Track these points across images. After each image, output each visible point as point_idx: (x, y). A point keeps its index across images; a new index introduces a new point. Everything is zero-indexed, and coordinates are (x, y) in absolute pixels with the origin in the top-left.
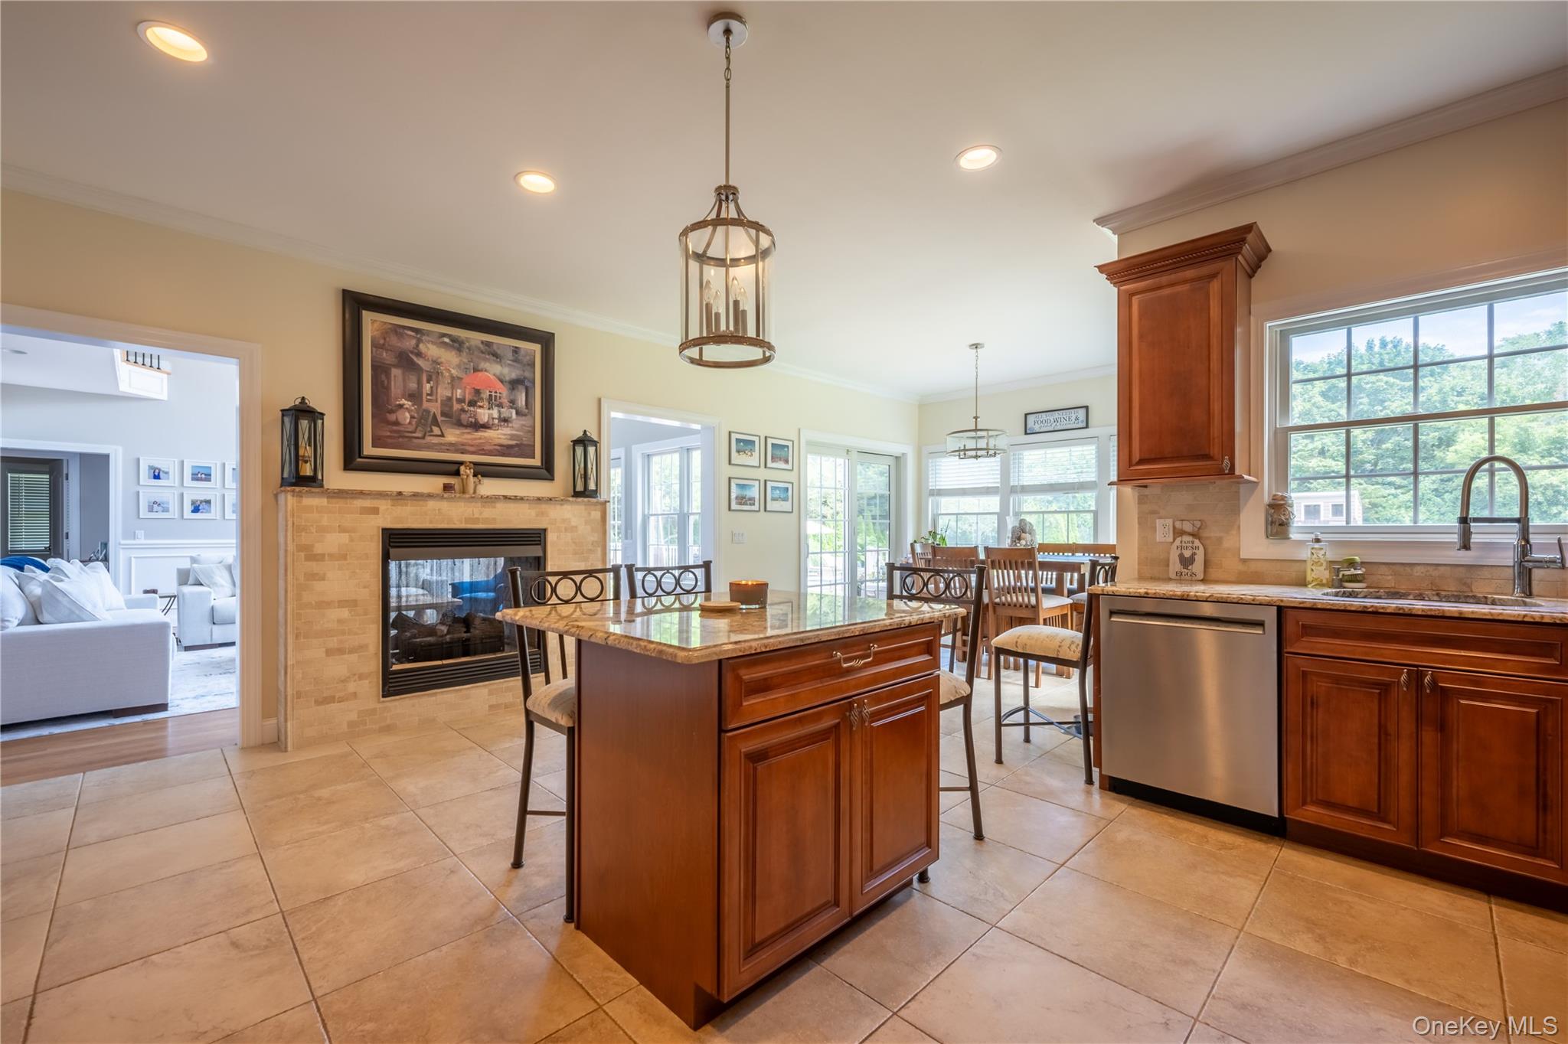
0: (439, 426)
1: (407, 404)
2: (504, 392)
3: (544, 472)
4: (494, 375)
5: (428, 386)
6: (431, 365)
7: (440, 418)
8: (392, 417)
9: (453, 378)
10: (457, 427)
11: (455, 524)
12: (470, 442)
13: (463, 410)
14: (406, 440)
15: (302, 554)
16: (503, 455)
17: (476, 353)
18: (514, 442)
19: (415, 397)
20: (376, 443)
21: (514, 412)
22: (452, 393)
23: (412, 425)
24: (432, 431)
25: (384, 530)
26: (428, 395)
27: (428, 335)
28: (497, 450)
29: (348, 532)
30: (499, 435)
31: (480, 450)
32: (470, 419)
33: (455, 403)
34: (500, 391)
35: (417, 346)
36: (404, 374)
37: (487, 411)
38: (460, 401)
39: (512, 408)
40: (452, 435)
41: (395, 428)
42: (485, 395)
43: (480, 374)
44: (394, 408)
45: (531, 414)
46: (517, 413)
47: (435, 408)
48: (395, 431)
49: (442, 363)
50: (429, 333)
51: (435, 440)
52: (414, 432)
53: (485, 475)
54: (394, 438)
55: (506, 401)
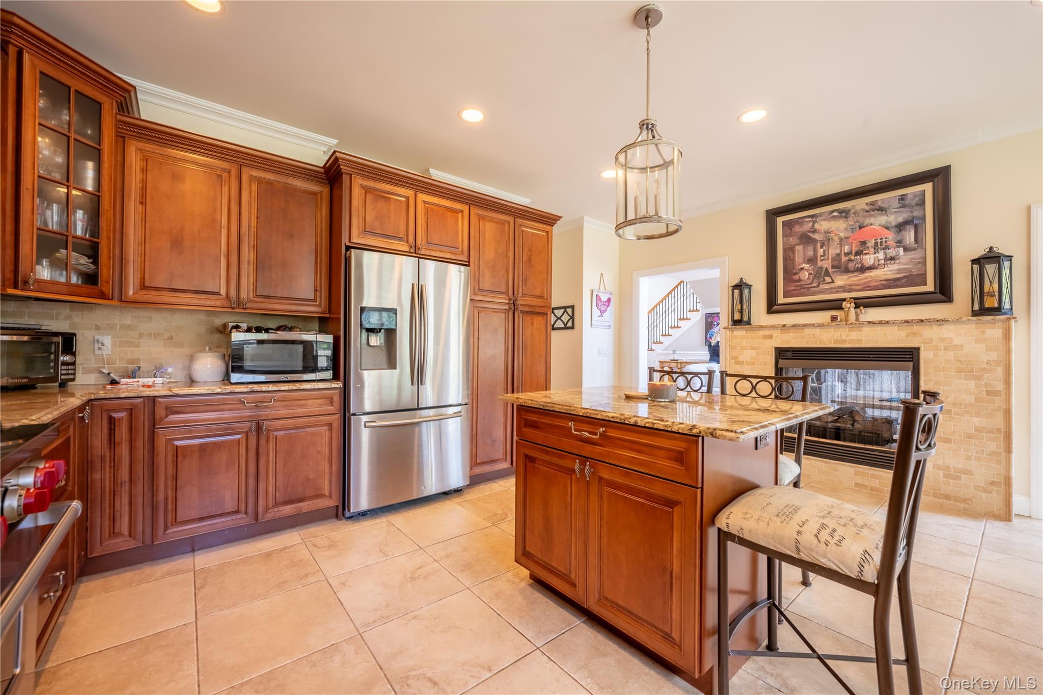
0: (830, 276)
1: (806, 266)
2: (891, 237)
3: (939, 296)
4: (879, 226)
5: (822, 250)
6: (824, 235)
7: (830, 270)
8: (796, 277)
9: (841, 240)
10: (845, 274)
11: (825, 344)
12: (857, 283)
13: (850, 260)
14: (805, 290)
15: (733, 361)
16: (889, 287)
17: (861, 214)
18: (902, 275)
19: (812, 261)
20: (786, 295)
21: (901, 250)
22: (841, 250)
23: (810, 279)
24: (824, 280)
25: (776, 349)
26: (821, 256)
27: (821, 216)
28: (882, 284)
29: (756, 349)
30: (888, 272)
31: (866, 287)
32: (857, 265)
33: (843, 256)
34: (886, 236)
35: (813, 226)
36: (804, 247)
37: (872, 256)
38: (846, 254)
39: (899, 247)
40: (841, 280)
41: (798, 284)
42: (871, 243)
43: (865, 229)
44: (797, 271)
45: (922, 247)
46: (906, 249)
47: (827, 264)
48: (798, 286)
49: (832, 231)
50: (821, 214)
51: (827, 286)
52: (812, 284)
53: (866, 306)
54: (797, 290)
55: (892, 243)
